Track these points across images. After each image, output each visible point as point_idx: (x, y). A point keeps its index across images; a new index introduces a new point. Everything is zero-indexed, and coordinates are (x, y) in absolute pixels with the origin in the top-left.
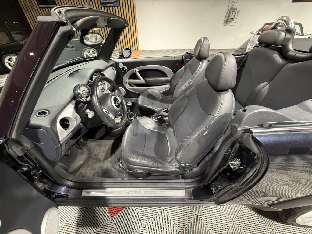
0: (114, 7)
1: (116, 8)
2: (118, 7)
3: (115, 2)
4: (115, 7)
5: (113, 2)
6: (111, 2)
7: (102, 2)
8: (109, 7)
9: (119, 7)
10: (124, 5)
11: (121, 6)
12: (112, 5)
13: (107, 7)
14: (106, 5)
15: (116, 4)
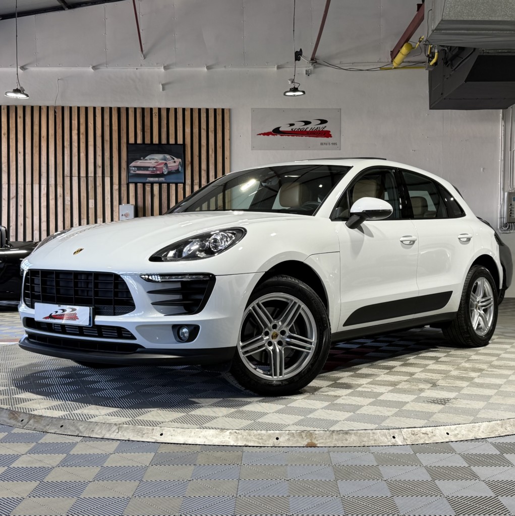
0: (165, 186)
1: (173, 187)
2: (176, 184)
3: (170, 173)
4: (168, 184)
5: (165, 173)
6: (158, 172)
7: (132, 172)
8: (152, 184)
9: (181, 186)
10: (196, 181)
11: (188, 182)
12: (162, 179)
13: (144, 184)
14: (143, 180)
15: (172, 178)
